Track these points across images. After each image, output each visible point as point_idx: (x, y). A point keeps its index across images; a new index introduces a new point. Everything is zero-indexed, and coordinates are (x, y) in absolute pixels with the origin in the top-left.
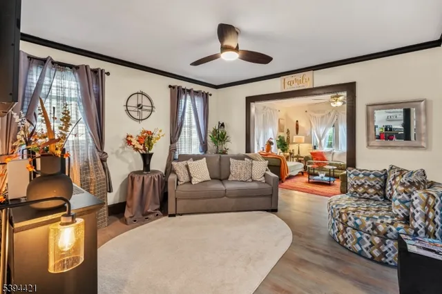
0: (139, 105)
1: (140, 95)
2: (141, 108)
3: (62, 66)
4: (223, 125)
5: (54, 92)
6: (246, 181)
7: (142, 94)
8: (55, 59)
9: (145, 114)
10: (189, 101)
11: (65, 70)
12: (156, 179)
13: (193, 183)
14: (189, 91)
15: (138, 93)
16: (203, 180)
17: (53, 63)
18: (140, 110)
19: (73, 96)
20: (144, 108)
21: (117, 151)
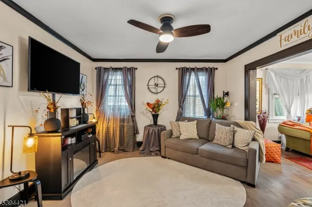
0: (156, 84)
1: (156, 78)
2: (157, 86)
3: (116, 69)
4: (227, 94)
5: (113, 83)
6: (225, 147)
7: (158, 77)
8: (113, 67)
9: (160, 89)
10: (193, 76)
11: (117, 71)
12: (156, 131)
13: (181, 138)
14: (193, 69)
15: (155, 77)
16: (189, 137)
17: (113, 69)
18: (156, 87)
19: (120, 83)
20: (159, 85)
21: (143, 112)
